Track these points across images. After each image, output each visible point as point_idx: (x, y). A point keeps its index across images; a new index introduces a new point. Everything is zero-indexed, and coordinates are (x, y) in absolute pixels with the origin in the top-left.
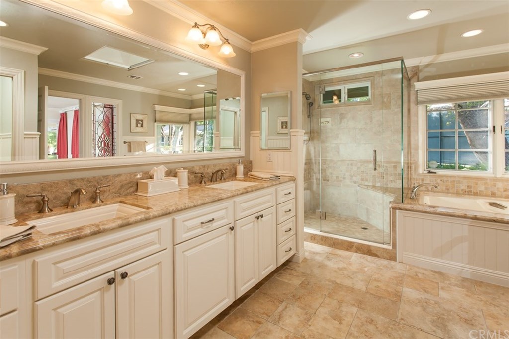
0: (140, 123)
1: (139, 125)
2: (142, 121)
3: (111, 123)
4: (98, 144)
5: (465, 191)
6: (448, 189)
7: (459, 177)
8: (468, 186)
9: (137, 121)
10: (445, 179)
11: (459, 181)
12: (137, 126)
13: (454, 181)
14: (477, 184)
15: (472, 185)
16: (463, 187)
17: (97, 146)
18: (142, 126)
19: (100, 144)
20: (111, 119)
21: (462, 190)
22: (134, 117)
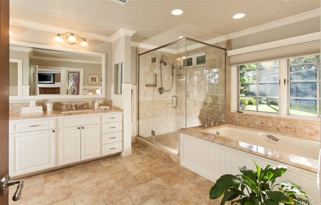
0: (94, 80)
1: (93, 81)
2: (95, 78)
3: (77, 80)
4: (70, 91)
5: (260, 126)
6: (249, 124)
7: (255, 116)
8: (261, 123)
9: (92, 79)
10: (247, 117)
11: (256, 119)
12: (92, 81)
13: (253, 119)
14: (267, 122)
15: (264, 122)
16: (258, 123)
17: (69, 91)
18: (95, 81)
19: (71, 90)
20: (77, 78)
21: (258, 125)
22: (90, 76)
